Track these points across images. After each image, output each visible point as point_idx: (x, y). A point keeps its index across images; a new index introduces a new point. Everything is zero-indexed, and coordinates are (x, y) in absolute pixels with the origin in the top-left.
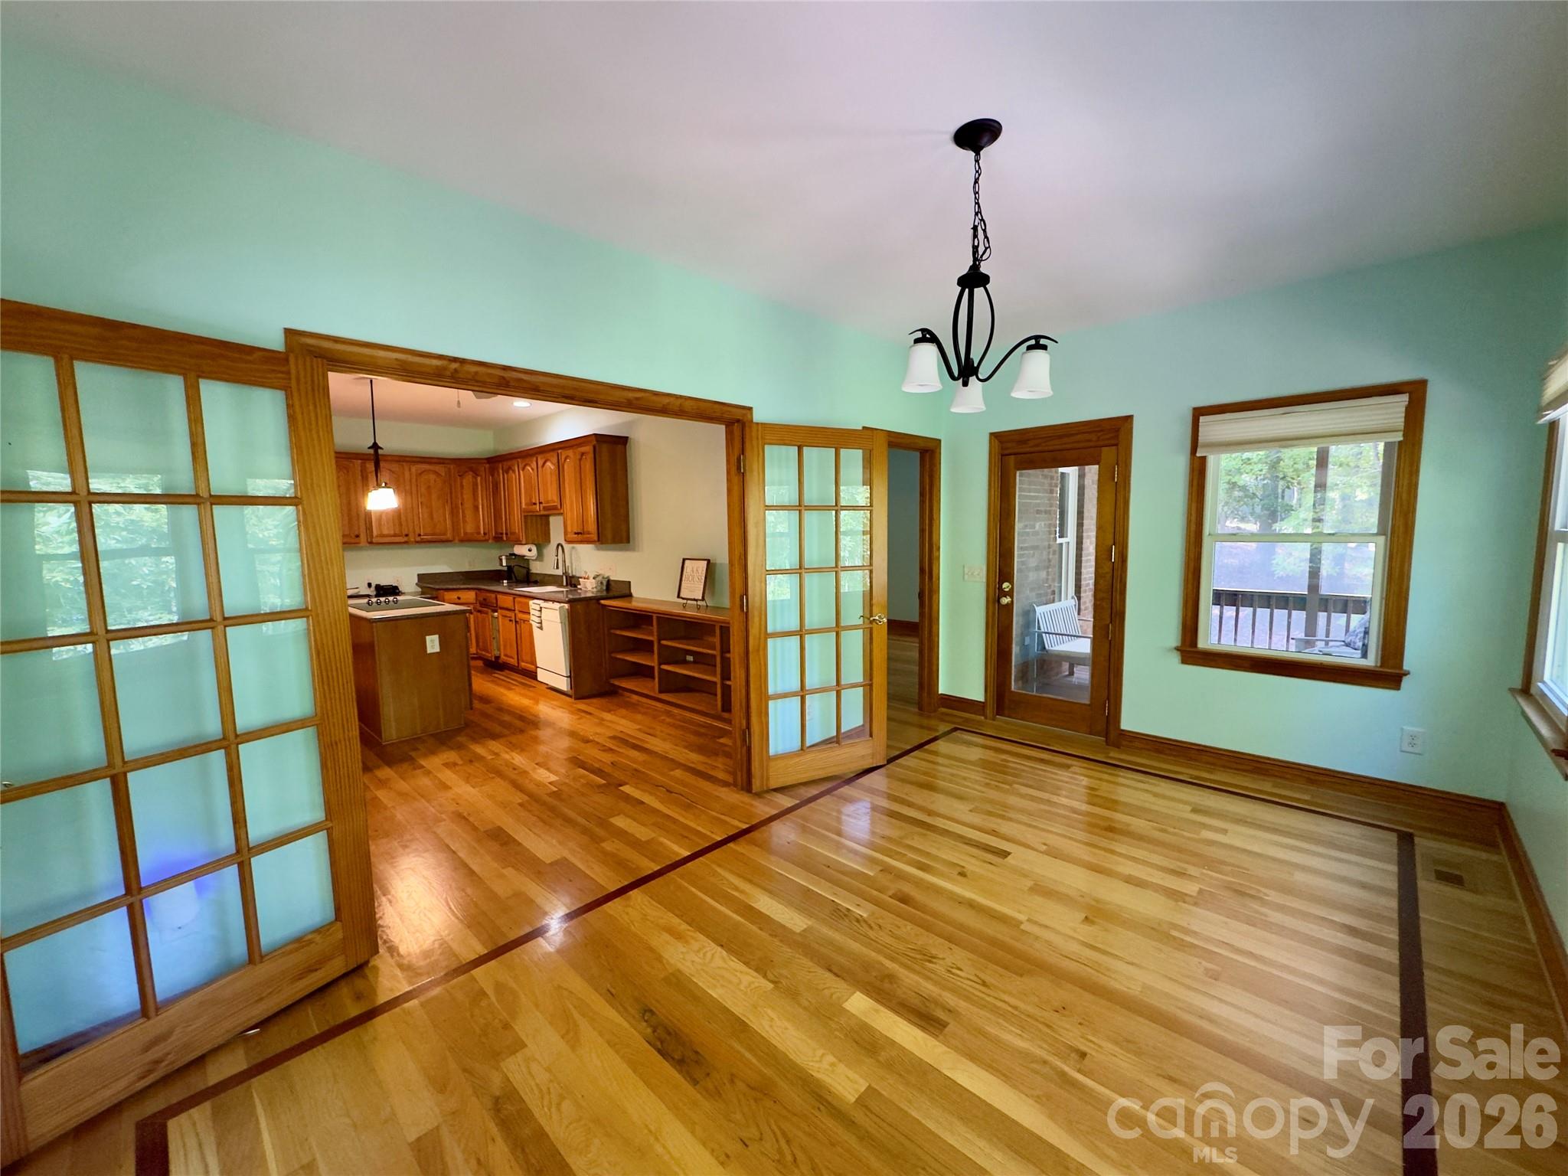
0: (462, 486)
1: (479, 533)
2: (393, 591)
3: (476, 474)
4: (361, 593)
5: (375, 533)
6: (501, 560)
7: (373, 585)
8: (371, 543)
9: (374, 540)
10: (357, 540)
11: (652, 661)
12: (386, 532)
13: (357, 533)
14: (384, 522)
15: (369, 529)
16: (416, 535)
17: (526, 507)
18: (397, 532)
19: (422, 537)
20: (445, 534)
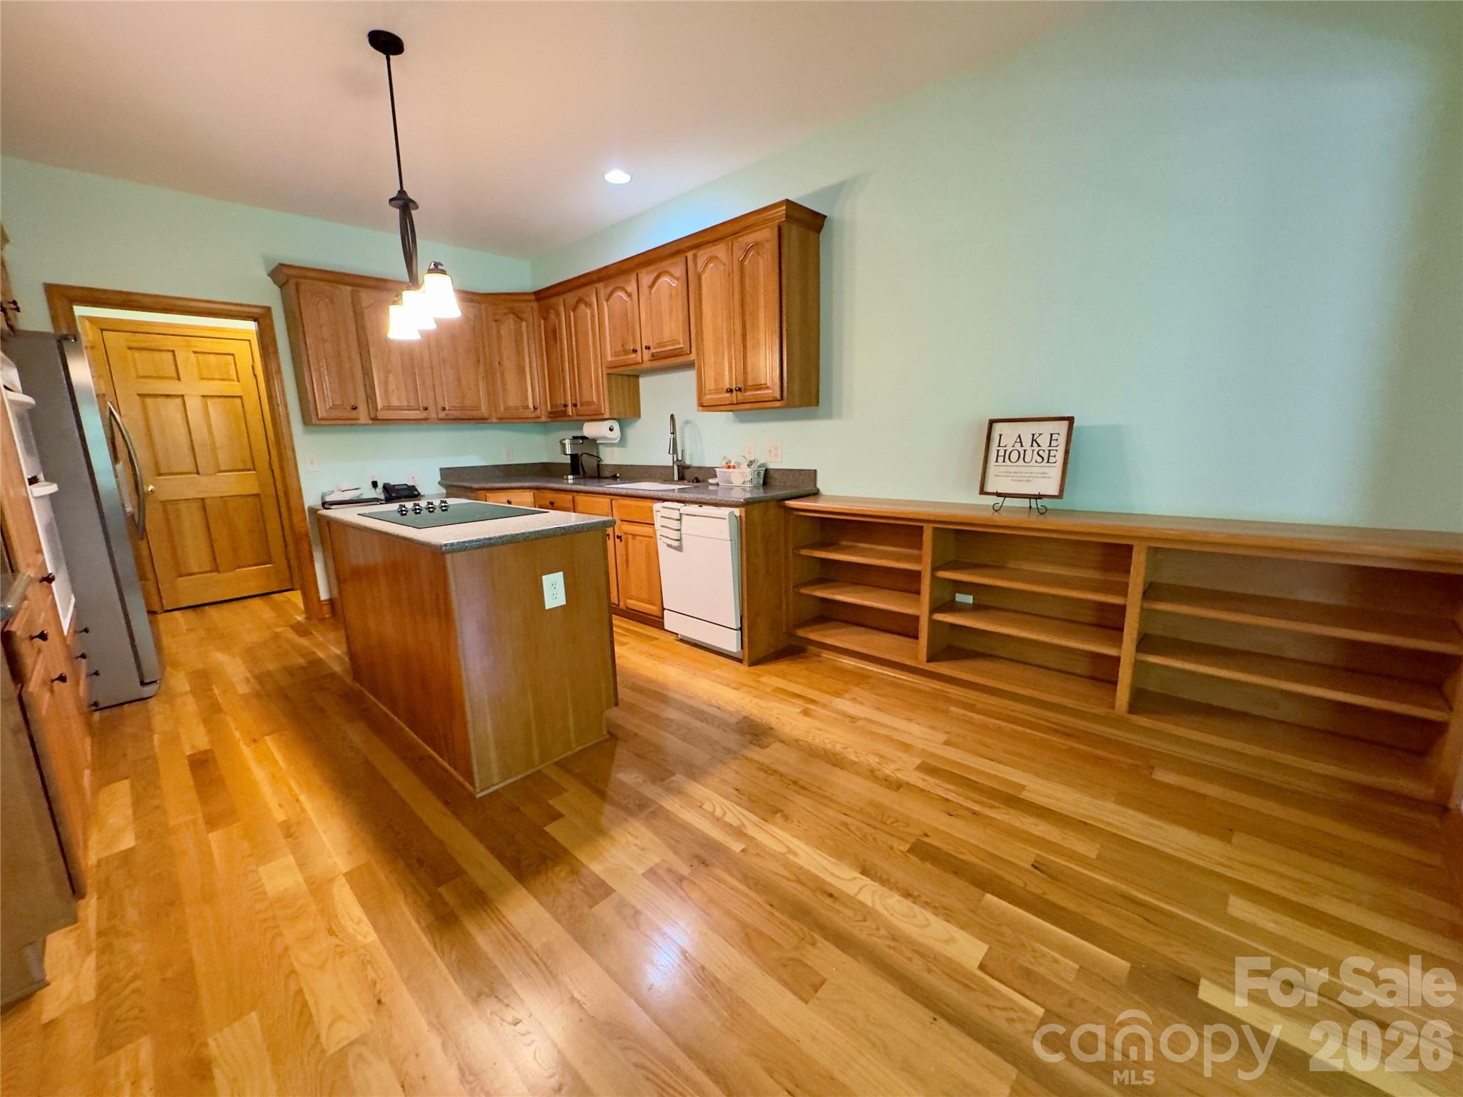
0: (499, 337)
1: (527, 407)
2: (410, 493)
3: (519, 318)
4: (365, 497)
5: (380, 405)
6: (563, 445)
7: (380, 485)
8: (375, 419)
9: (381, 415)
10: (354, 414)
11: (920, 608)
12: (395, 403)
13: (352, 403)
14: (392, 386)
15: (371, 397)
16: (439, 409)
17: (614, 359)
18: (412, 403)
19: (447, 412)
20: (478, 408)
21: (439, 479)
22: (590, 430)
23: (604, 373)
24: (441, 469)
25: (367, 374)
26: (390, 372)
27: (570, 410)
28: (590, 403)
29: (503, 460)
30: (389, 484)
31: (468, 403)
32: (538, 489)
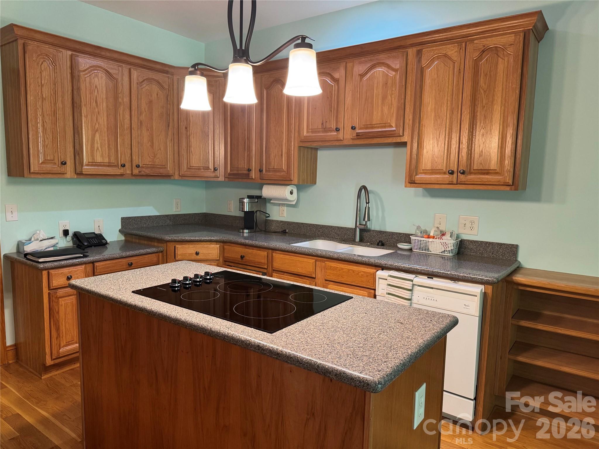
2: (99, 241)
5: (86, 161)
7: (71, 233)
9: (86, 169)
10: (63, 169)
12: (99, 159)
13: (62, 158)
14: (97, 145)
15: (77, 153)
16: (134, 165)
17: (310, 134)
18: (113, 160)
19: (140, 169)
20: (164, 167)
21: (120, 227)
22: (268, 191)
23: (296, 145)
24: (123, 219)
25: (77, 131)
26: (97, 131)
27: (253, 175)
28: (280, 170)
29: (173, 211)
30: (79, 232)
31: (157, 162)
32: (224, 242)
